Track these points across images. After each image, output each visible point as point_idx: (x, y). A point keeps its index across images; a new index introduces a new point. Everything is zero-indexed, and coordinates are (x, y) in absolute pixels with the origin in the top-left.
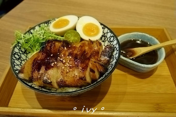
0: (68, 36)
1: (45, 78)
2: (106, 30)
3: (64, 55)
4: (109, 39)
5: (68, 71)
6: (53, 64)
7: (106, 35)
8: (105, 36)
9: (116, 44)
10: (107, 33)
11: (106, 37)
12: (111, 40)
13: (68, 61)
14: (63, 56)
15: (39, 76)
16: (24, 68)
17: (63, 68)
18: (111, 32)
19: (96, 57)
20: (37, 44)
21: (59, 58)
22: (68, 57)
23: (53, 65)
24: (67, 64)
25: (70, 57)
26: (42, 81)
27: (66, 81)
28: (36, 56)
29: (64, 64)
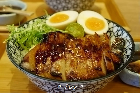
0: (71, 30)
1: (53, 70)
2: (111, 24)
3: (72, 46)
4: (116, 34)
5: (79, 62)
6: (61, 54)
7: (111, 30)
8: (110, 32)
9: (127, 36)
10: (113, 27)
11: (112, 32)
12: (119, 34)
13: (77, 52)
14: (70, 46)
15: (45, 68)
16: (28, 58)
17: (73, 59)
18: (118, 26)
19: (107, 49)
20: (34, 38)
21: (66, 48)
22: (76, 48)
23: (61, 56)
24: (77, 54)
25: (79, 48)
26: (49, 73)
27: (78, 73)
28: (38, 48)
29: (73, 54)
